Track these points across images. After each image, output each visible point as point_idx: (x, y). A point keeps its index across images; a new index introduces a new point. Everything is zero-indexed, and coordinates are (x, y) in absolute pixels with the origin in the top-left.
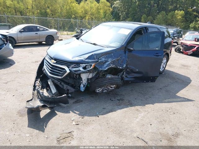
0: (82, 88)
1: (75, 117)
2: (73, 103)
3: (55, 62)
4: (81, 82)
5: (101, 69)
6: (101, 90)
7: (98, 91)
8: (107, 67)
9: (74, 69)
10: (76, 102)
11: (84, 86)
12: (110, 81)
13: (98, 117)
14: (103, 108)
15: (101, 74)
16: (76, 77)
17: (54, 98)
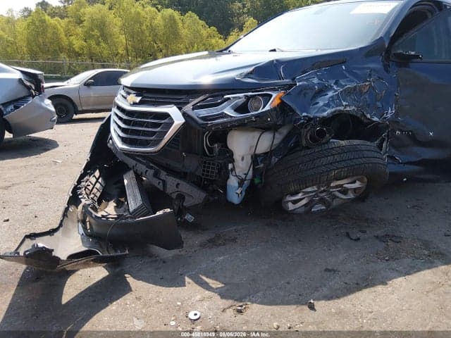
0: (235, 192)
1: (206, 304)
2: (202, 246)
3: (138, 100)
4: (230, 166)
5: (304, 114)
6: (304, 202)
7: (291, 207)
8: (328, 105)
9: (204, 112)
10: (212, 243)
11: (241, 184)
12: (345, 156)
13: (312, 307)
14: (327, 270)
15: (306, 135)
16: (211, 150)
17: (125, 224)
